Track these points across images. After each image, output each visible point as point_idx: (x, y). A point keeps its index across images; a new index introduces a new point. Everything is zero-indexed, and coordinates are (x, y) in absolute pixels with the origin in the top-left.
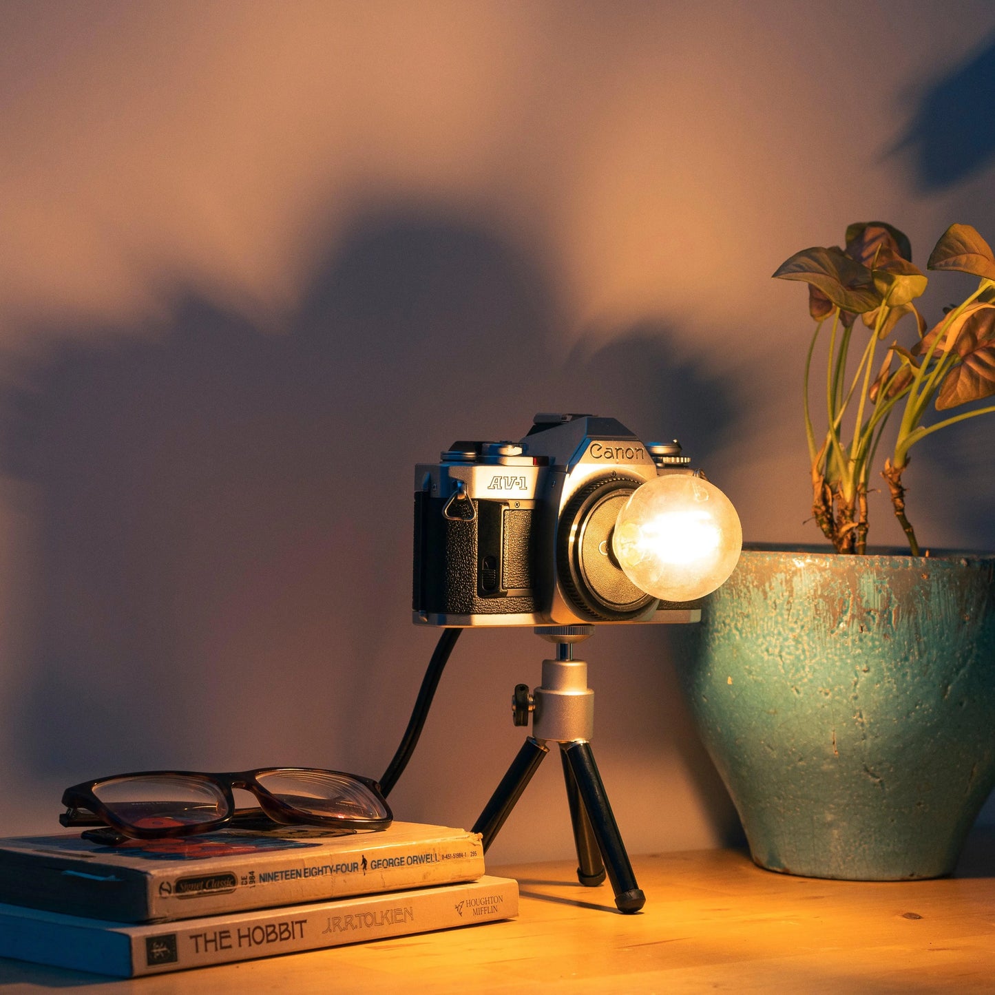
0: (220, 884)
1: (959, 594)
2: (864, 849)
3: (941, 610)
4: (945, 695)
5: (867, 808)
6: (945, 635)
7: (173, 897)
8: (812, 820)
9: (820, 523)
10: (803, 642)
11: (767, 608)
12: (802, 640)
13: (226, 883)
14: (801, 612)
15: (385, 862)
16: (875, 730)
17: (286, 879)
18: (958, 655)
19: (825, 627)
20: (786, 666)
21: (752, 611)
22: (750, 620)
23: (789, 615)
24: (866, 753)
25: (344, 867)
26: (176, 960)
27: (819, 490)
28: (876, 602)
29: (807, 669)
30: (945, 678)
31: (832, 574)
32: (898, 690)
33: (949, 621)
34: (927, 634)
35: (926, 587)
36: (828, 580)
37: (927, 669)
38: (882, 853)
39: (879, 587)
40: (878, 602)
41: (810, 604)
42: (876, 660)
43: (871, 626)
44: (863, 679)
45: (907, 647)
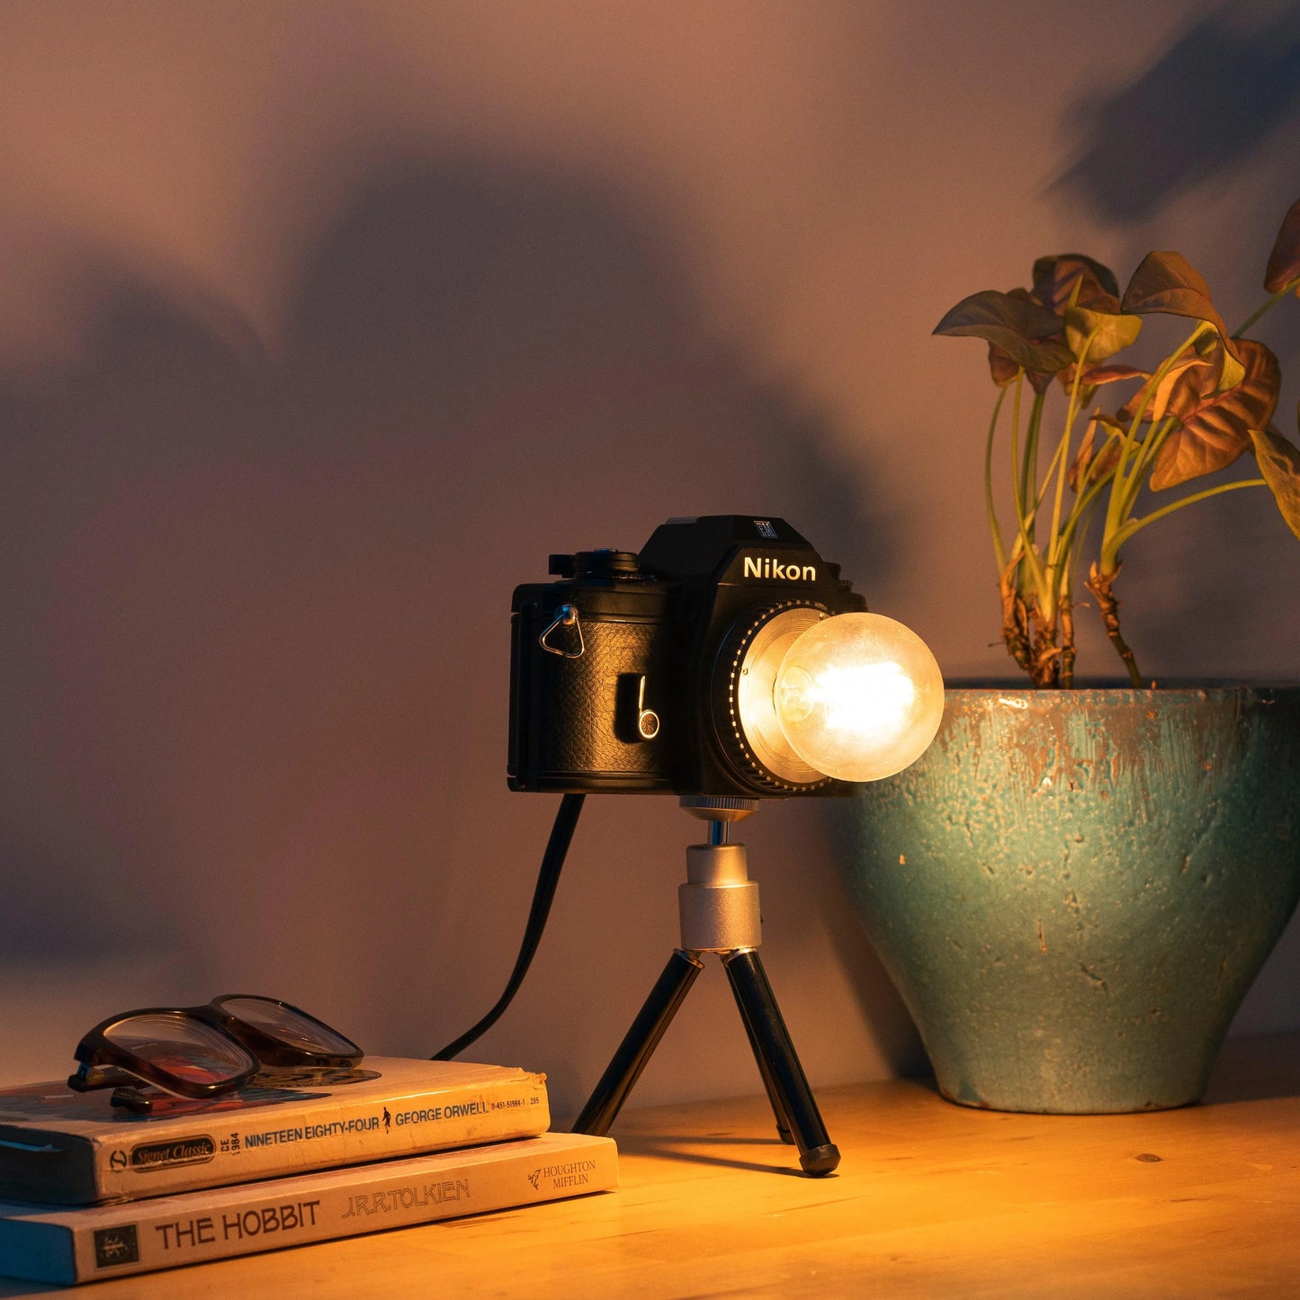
0: (192, 1152)
1: (1197, 736)
2: (1085, 1075)
3: (1174, 758)
4: (1183, 867)
5: (1086, 1019)
6: (1181, 791)
7: (128, 1170)
8: (1016, 1037)
9: (1013, 650)
10: (996, 806)
11: (947, 764)
12: (995, 803)
13: (201, 1150)
14: (991, 768)
15: (415, 1115)
16: (1093, 918)
17: (281, 1142)
18: (1199, 815)
19: (1024, 785)
20: (974, 838)
21: (929, 767)
22: (926, 780)
23: (976, 771)
24: (1084, 948)
25: (359, 1124)
26: (137, 1260)
27: (1010, 609)
28: (1089, 750)
29: (1002, 841)
30: (1182, 846)
31: (1030, 716)
32: (1121, 864)
33: (1184, 771)
34: (1157, 789)
35: (1154, 729)
36: (1026, 724)
37: (1159, 836)
38: (1108, 1078)
39: (1093, 731)
40: (1092, 750)
41: (1003, 755)
42: (1091, 826)
43: (1084, 783)
44: (1076, 851)
45: (1131, 808)
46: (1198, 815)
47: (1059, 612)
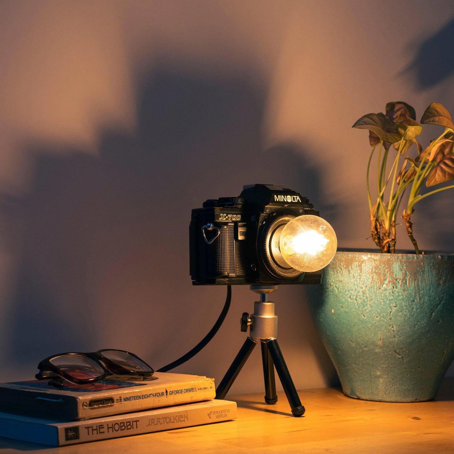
0: (107, 403)
1: (438, 271)
2: (394, 388)
3: (429, 279)
4: (431, 317)
5: (395, 369)
6: (431, 290)
8: (371, 374)
9: (374, 239)
10: (366, 293)
11: (350, 278)
13: (110, 402)
14: (365, 280)
15: (175, 392)
16: (399, 334)
17: (135, 400)
19: (376, 286)
20: (359, 304)
21: (343, 279)
22: (342, 283)
23: (360, 281)
24: (395, 344)
25: (158, 394)
26: (79, 439)
27: (374, 224)
28: (400, 275)
29: (368, 306)
30: (431, 310)
31: (380, 263)
32: (410, 315)
33: (433, 284)
34: (423, 290)
35: (423, 268)
36: (378, 265)
37: (423, 306)
38: (402, 390)
39: (401, 268)
40: (401, 275)
41: (369, 276)
42: (400, 302)
43: (398, 286)
44: (394, 310)
45: (414, 296)
46: (437, 299)
47: (391, 227)
